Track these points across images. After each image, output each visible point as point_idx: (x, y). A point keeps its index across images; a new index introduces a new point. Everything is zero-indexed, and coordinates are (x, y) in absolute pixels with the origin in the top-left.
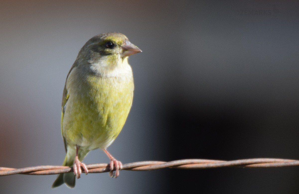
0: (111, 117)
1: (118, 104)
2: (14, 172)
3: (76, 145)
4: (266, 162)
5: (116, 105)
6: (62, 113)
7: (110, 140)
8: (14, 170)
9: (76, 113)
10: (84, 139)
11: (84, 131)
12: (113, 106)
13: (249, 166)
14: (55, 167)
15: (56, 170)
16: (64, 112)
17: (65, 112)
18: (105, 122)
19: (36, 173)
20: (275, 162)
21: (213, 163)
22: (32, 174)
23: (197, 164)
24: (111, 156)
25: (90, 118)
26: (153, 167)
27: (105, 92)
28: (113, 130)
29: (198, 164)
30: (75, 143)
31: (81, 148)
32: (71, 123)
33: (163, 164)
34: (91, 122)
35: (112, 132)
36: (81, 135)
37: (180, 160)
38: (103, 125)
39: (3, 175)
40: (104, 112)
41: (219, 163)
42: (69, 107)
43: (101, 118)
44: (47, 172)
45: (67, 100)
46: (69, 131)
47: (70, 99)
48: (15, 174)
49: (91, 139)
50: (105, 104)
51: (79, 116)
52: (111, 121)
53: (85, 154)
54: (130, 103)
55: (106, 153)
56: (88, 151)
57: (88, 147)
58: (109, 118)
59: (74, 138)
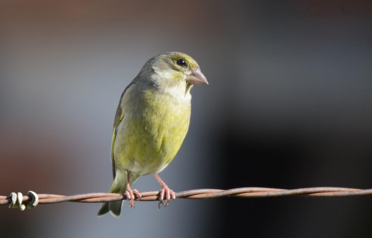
0: (166, 141)
1: (174, 128)
2: (63, 199)
3: (127, 171)
4: (329, 192)
5: (172, 129)
6: (114, 134)
7: (163, 165)
8: (63, 197)
9: (130, 135)
10: (136, 163)
11: (136, 155)
12: (168, 129)
13: (311, 195)
14: (107, 194)
15: (107, 197)
16: (116, 133)
17: (118, 134)
18: (159, 146)
19: (86, 200)
20: (339, 191)
21: (273, 192)
22: (83, 202)
23: (256, 193)
24: (162, 182)
25: (144, 141)
26: (210, 195)
27: (161, 113)
28: (166, 156)
29: (258, 193)
30: (126, 168)
31: (131, 173)
32: (123, 146)
33: (220, 192)
34: (145, 145)
35: (166, 157)
36: (133, 159)
37: (238, 188)
38: (157, 149)
39: (53, 203)
40: (158, 135)
41: (280, 191)
42: (123, 129)
43: (156, 141)
44: (99, 199)
45: (121, 121)
46: (121, 154)
47: (123, 119)
48: (65, 201)
49: (143, 164)
50: (160, 126)
51: (133, 138)
52: (166, 145)
53: (134, 180)
54: (186, 129)
55: (157, 178)
56: (139, 176)
57: (140, 172)
58: (163, 142)
59: (125, 162)
